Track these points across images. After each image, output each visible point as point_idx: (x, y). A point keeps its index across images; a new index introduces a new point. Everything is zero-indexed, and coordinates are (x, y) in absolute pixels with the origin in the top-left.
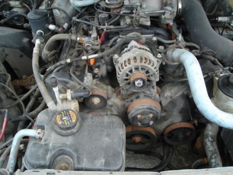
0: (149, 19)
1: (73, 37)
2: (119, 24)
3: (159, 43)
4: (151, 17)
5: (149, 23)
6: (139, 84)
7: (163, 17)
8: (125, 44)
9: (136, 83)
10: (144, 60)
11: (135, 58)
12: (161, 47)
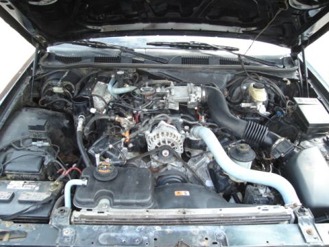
0: (178, 105)
1: (113, 118)
2: (151, 108)
3: (185, 124)
4: (180, 103)
5: (177, 108)
6: (166, 154)
7: (189, 102)
8: (156, 124)
9: (164, 152)
10: (170, 135)
11: (163, 133)
12: (187, 128)
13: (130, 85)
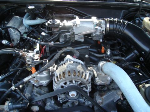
6: (73, 95)
10: (77, 74)
11: (69, 72)
13: (41, 18)
